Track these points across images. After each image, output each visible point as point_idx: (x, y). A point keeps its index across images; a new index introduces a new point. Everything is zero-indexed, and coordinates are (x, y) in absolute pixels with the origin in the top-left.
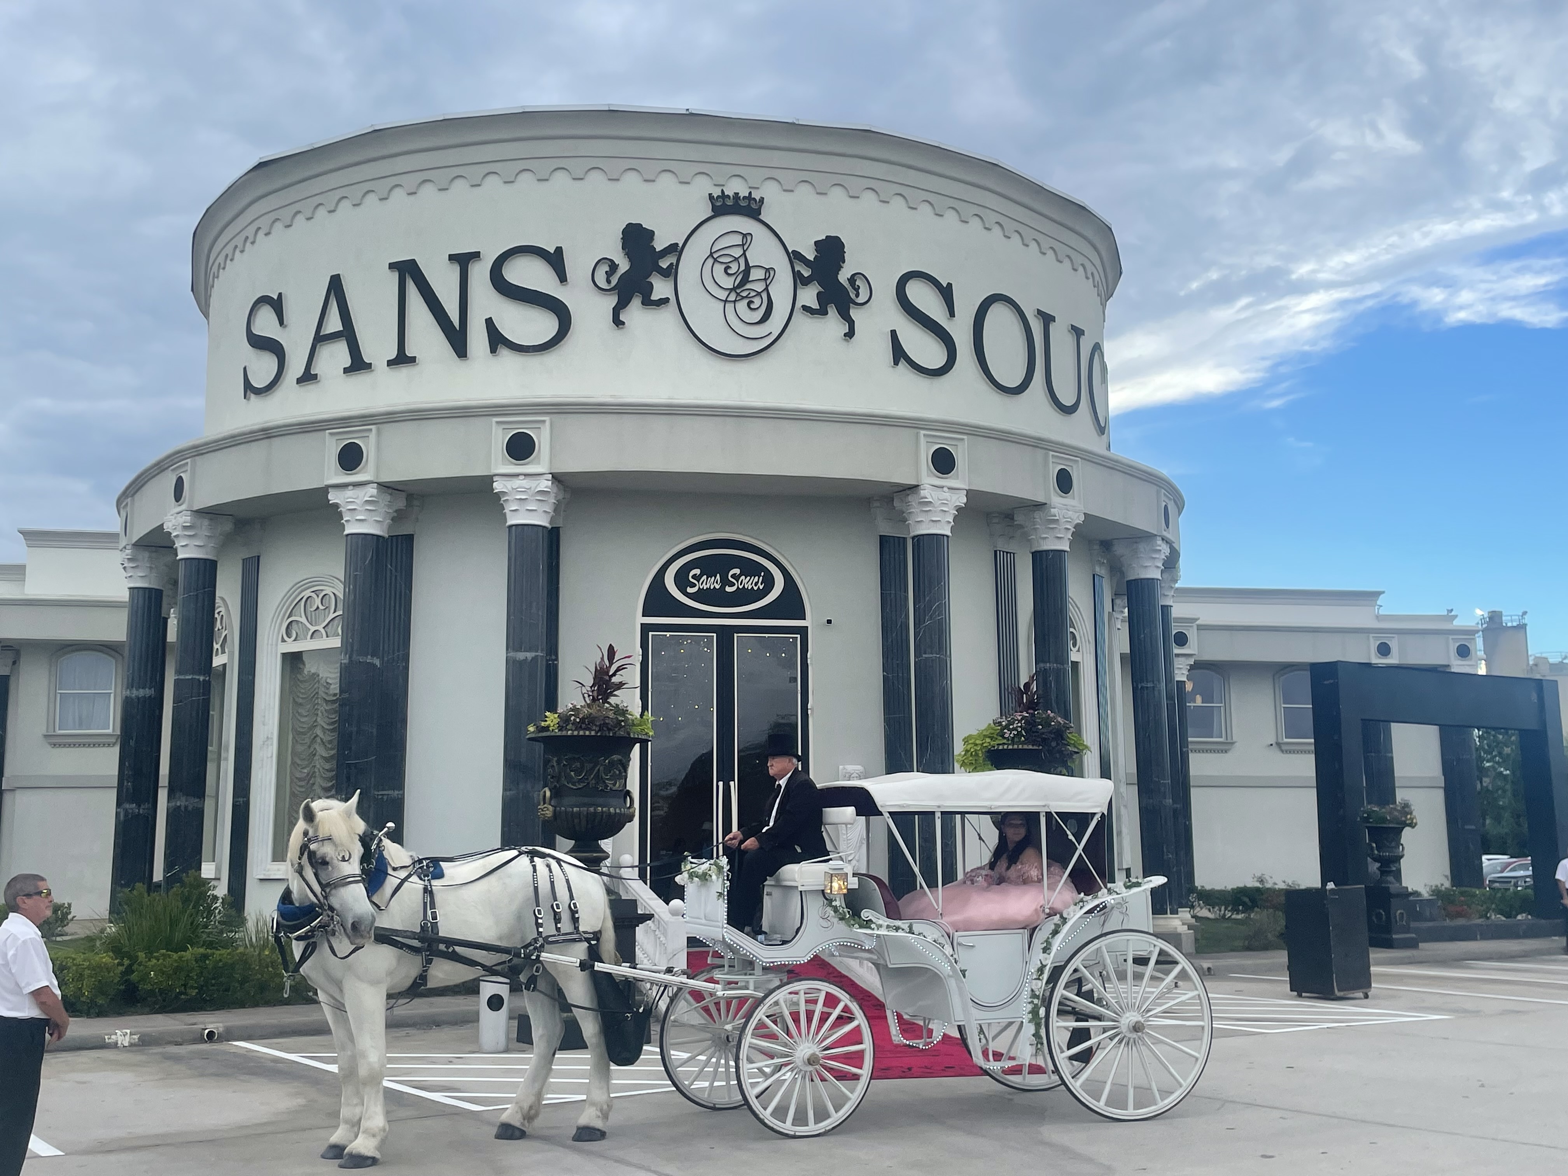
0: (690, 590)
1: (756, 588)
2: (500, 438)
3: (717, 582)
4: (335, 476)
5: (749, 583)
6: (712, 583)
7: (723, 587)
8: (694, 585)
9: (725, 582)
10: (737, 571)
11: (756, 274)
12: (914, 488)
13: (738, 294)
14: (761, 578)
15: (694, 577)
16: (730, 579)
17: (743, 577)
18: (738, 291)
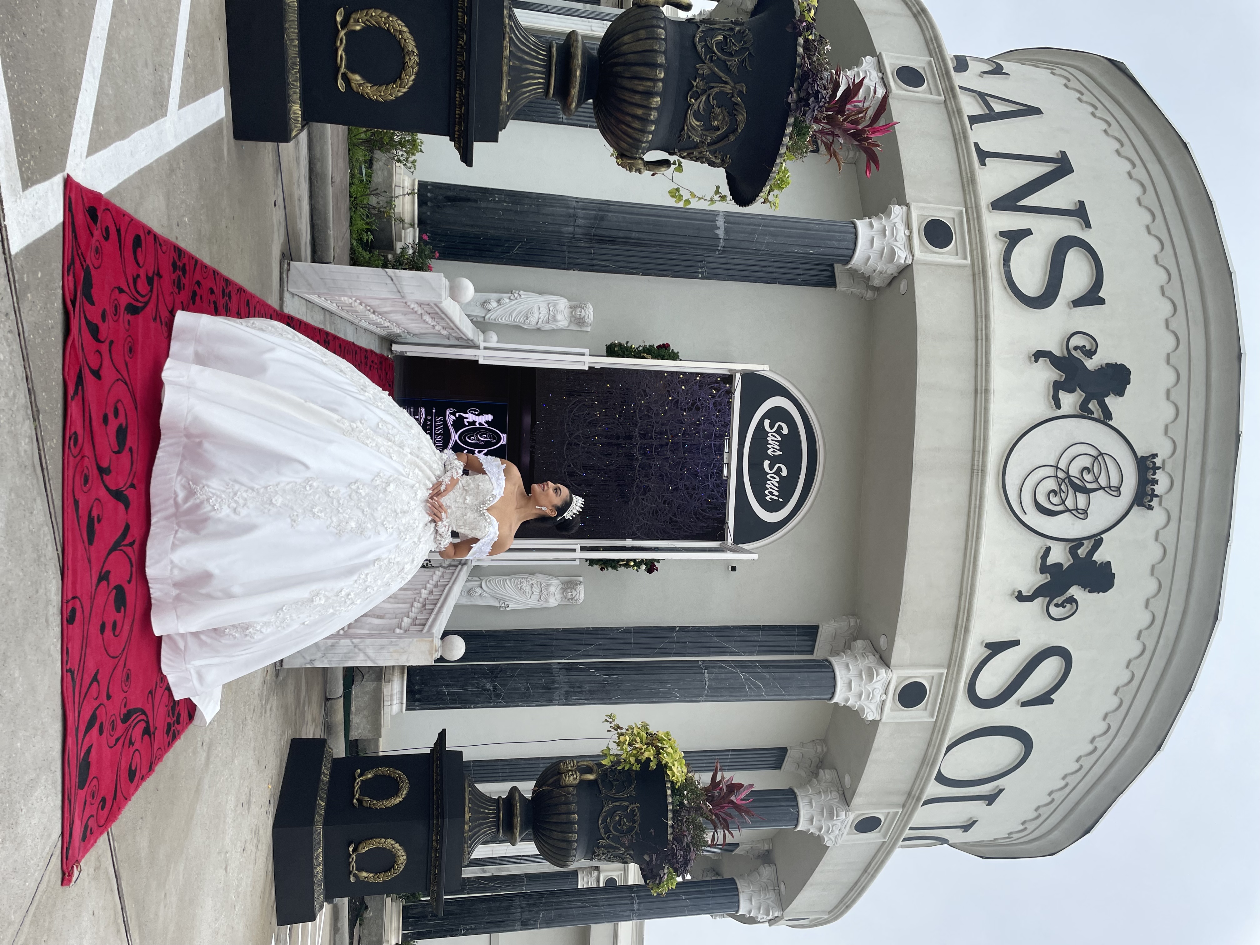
0: (767, 422)
1: (767, 492)
2: (946, 215)
3: (774, 451)
4: (891, 63)
5: (772, 485)
6: (773, 446)
7: (768, 457)
8: (771, 427)
9: (774, 461)
10: (784, 473)
11: (1082, 499)
13: (1063, 480)
14: (777, 498)
15: (780, 427)
16: (777, 465)
17: (778, 479)
18: (1066, 481)
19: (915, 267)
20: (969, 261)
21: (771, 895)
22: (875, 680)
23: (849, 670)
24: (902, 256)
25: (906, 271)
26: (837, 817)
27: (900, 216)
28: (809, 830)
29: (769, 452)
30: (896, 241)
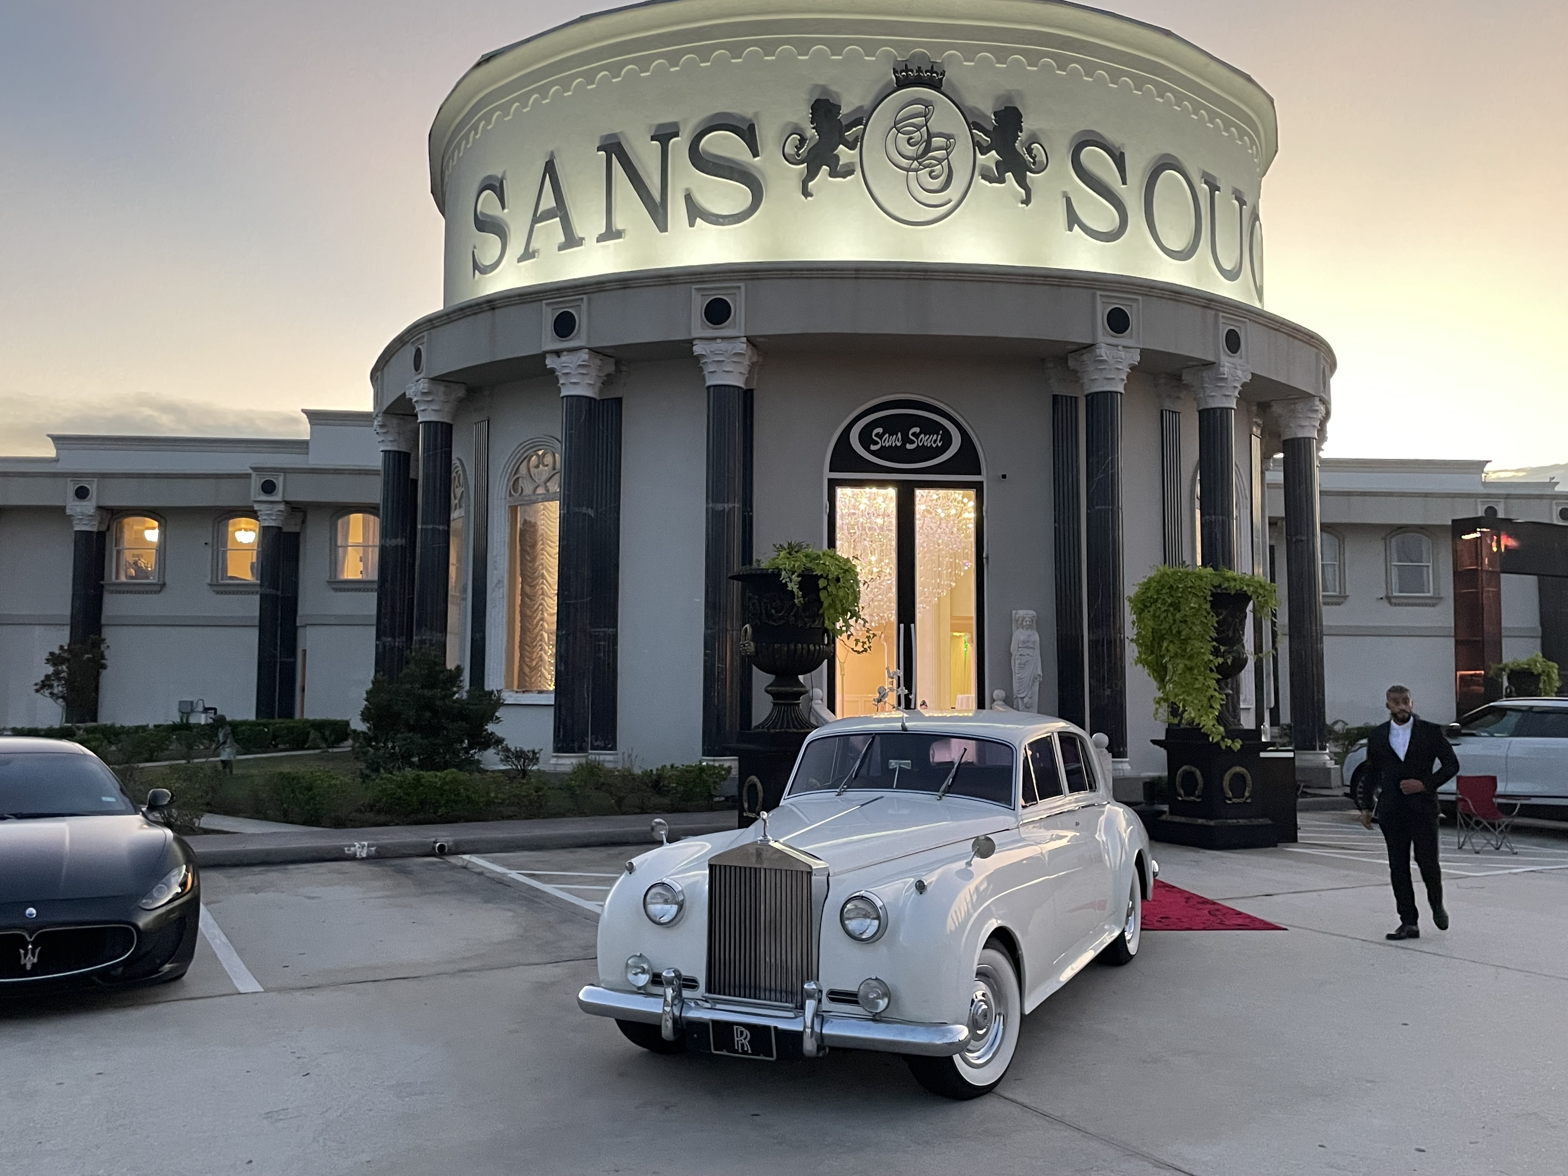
0: (873, 448)
1: (934, 446)
2: (699, 304)
3: (898, 440)
4: (550, 342)
5: (927, 440)
6: (893, 441)
7: (904, 445)
8: (876, 443)
9: (906, 440)
10: (917, 430)
11: (937, 141)
12: (1090, 347)
13: (920, 164)
14: (940, 436)
15: (877, 435)
16: (911, 437)
17: (922, 436)
18: (919, 160)
19: (748, 334)
20: (742, 285)
21: (1299, 406)
22: (1105, 358)
23: (1096, 379)
24: (741, 346)
25: (751, 341)
26: (1224, 374)
27: (704, 346)
28: (1236, 397)
29: (899, 444)
30: (727, 351)
